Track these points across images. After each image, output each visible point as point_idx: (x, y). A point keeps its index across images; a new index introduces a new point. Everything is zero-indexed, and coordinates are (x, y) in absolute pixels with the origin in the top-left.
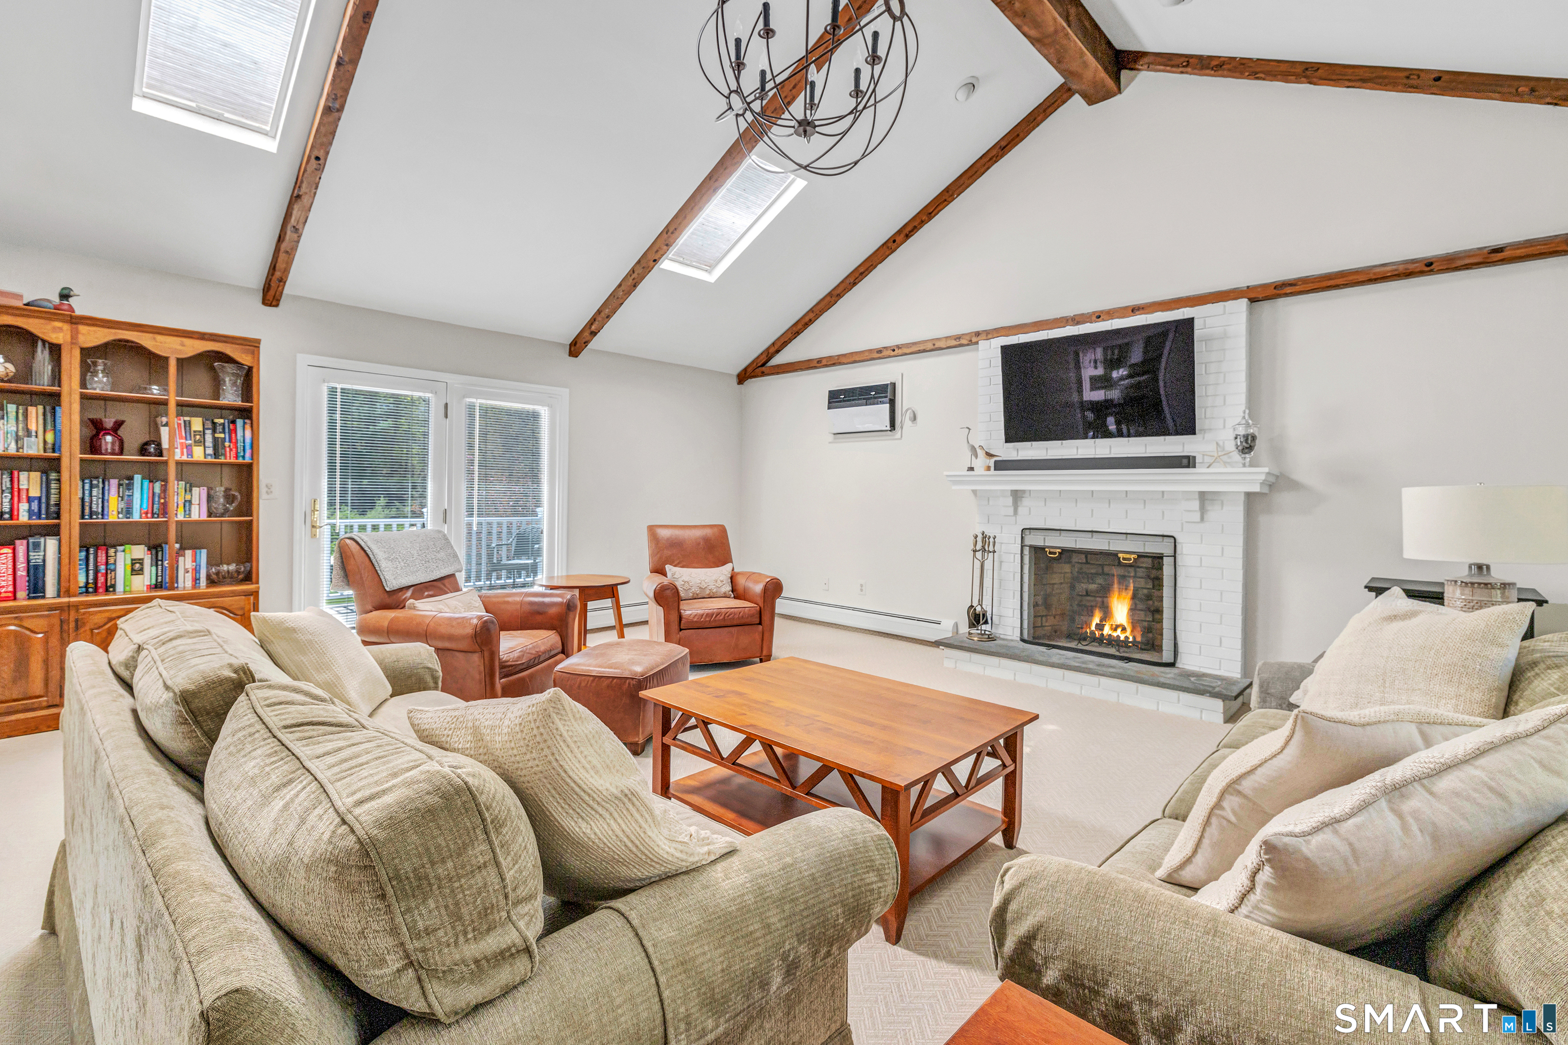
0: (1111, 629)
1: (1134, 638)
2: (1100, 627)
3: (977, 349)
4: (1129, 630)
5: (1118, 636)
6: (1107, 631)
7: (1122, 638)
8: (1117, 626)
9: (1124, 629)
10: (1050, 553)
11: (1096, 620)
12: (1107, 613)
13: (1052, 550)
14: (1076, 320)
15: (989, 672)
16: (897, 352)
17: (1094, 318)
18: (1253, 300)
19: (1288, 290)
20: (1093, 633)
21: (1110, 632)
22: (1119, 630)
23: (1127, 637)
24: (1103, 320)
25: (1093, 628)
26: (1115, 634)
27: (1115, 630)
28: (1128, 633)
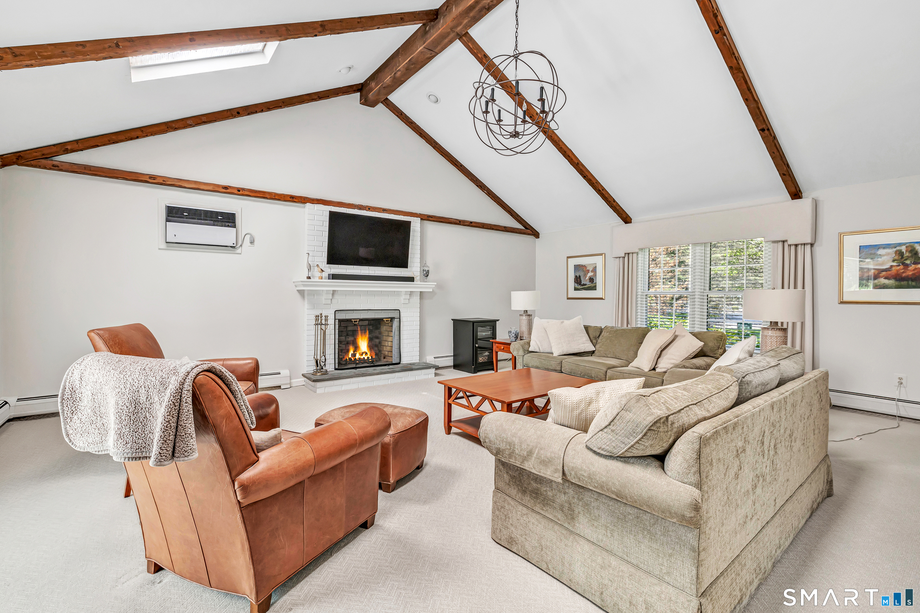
0: (360, 355)
1: (372, 357)
2: (354, 355)
3: (304, 207)
4: (369, 354)
5: (364, 358)
6: (358, 356)
7: (366, 358)
8: (363, 353)
9: (366, 354)
10: (355, 322)
11: (351, 352)
12: (356, 348)
13: (355, 320)
14: (360, 207)
15: (344, 388)
16: (241, 192)
17: (367, 209)
18: (422, 219)
19: (431, 219)
20: (350, 359)
21: (360, 357)
22: (364, 355)
23: (368, 358)
24: (371, 211)
25: (350, 356)
26: (362, 357)
27: (362, 355)
28: (369, 355)
